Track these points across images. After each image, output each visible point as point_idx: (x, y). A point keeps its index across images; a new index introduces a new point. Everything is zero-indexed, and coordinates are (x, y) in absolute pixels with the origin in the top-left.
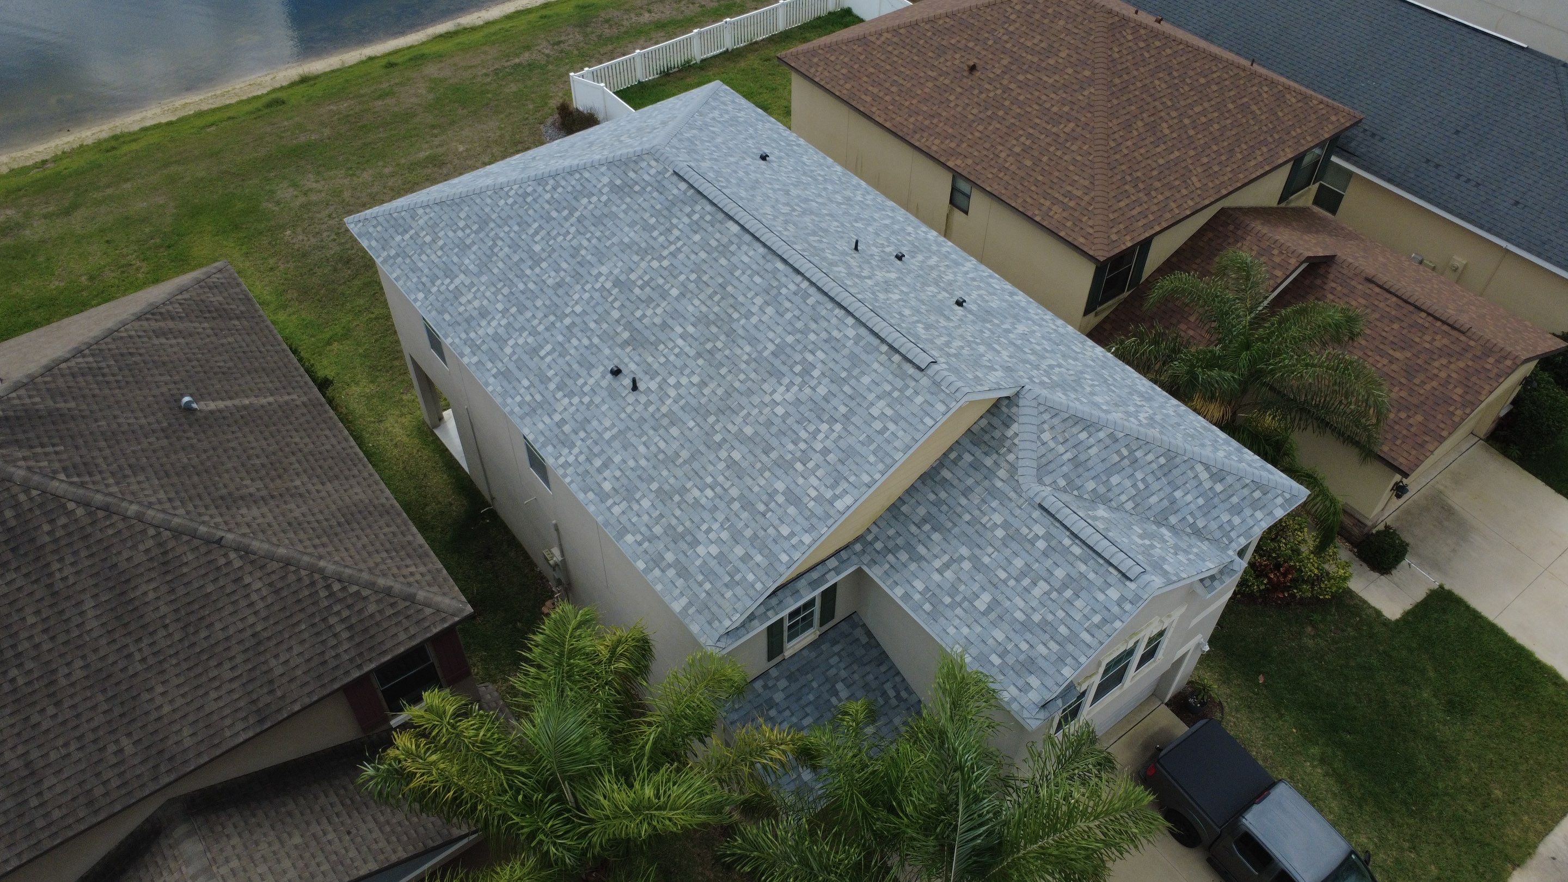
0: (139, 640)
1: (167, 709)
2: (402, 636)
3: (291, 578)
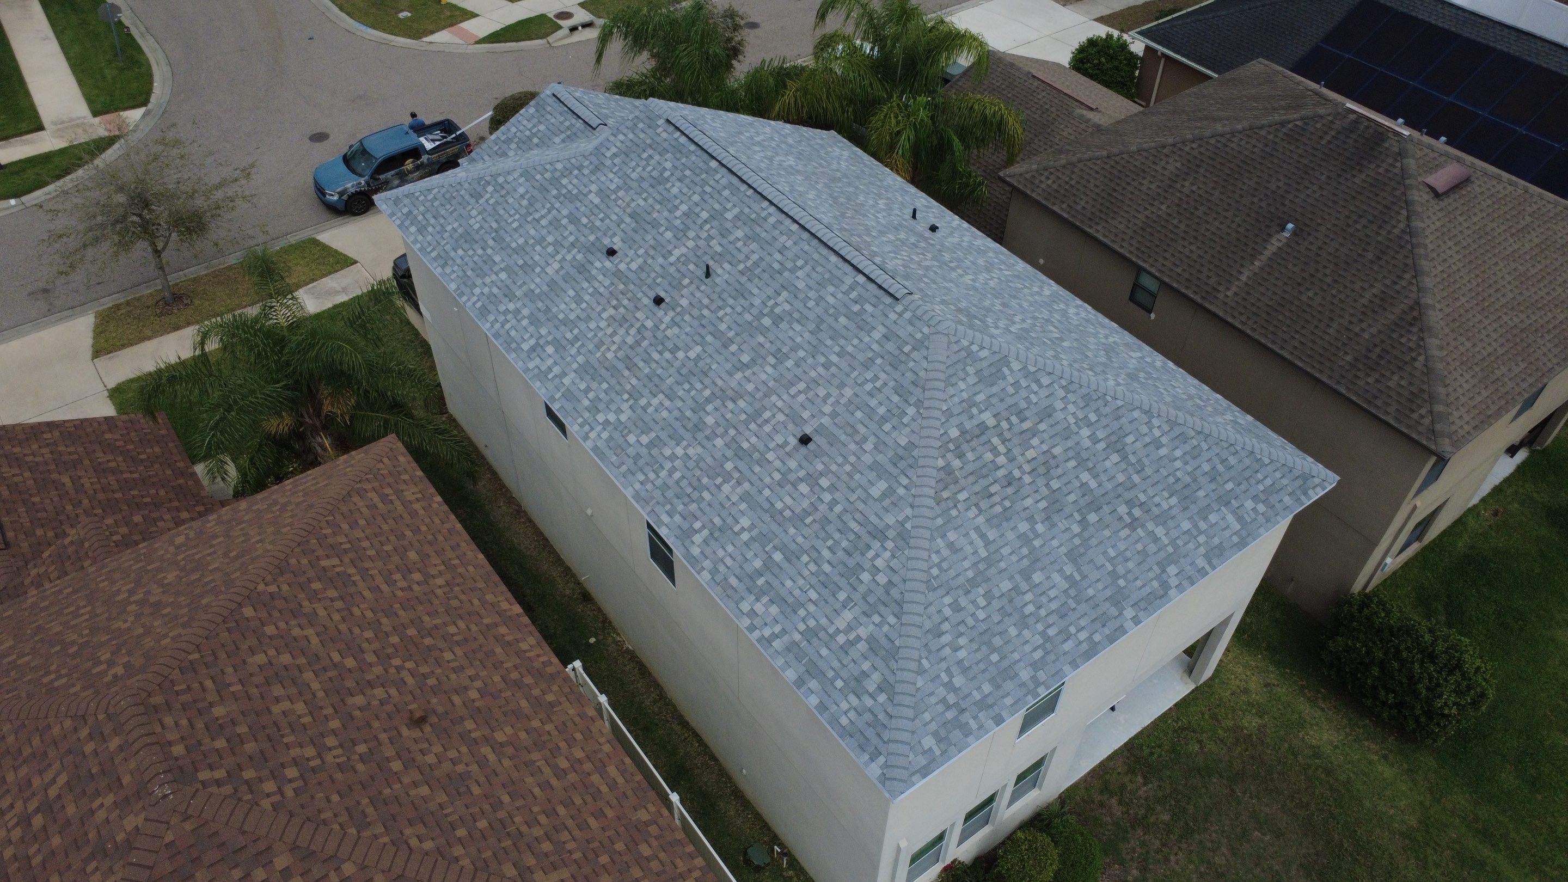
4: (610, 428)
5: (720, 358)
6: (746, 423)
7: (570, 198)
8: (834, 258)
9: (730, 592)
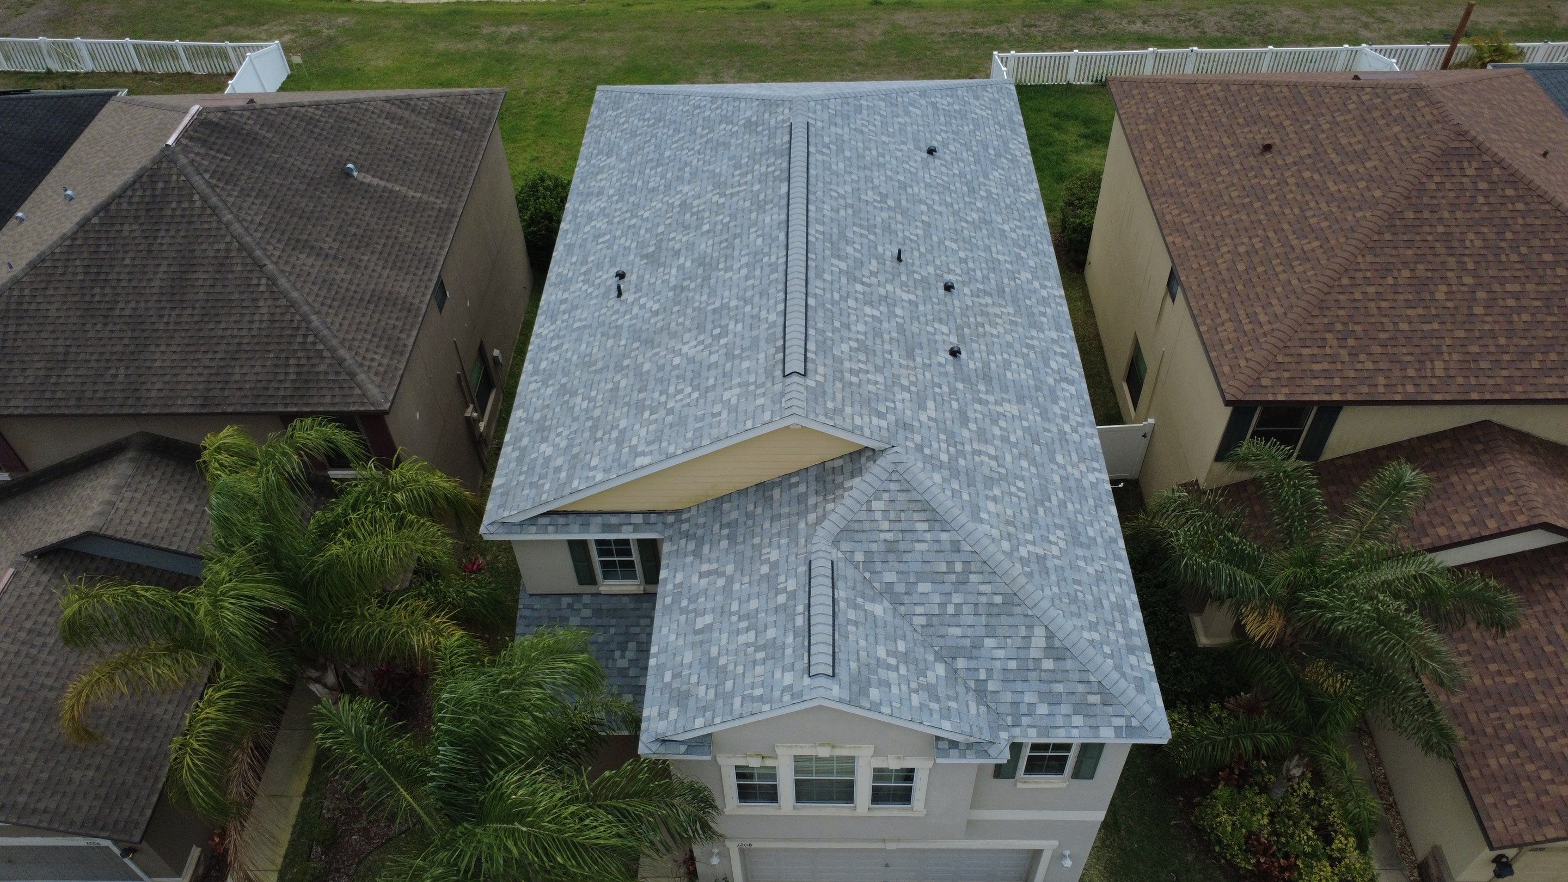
0: (173, 309)
1: (158, 364)
2: (328, 400)
3: (288, 317)
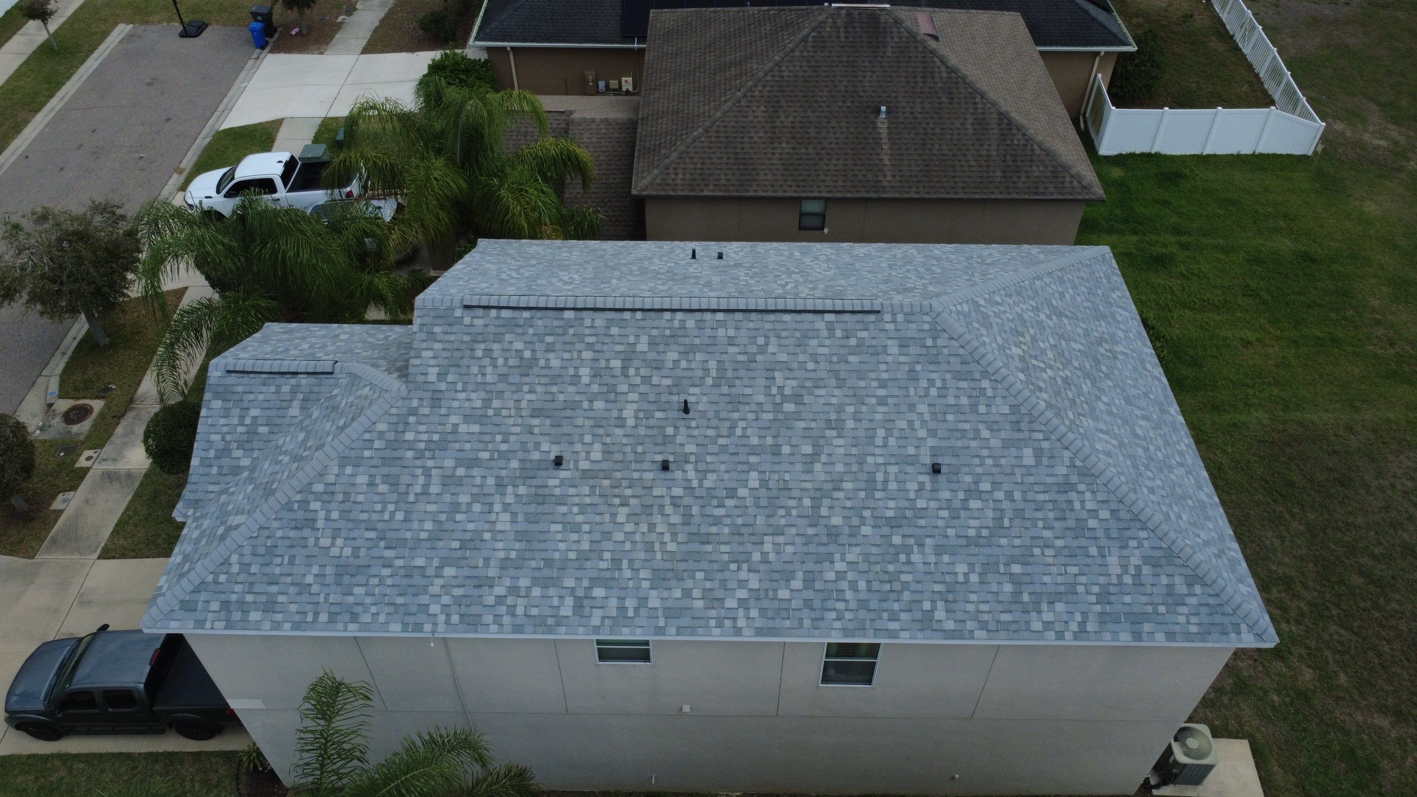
0: (709, 73)
4: (752, 603)
5: (785, 467)
6: (870, 496)
7: (435, 448)
8: (787, 317)
9: (1013, 627)
